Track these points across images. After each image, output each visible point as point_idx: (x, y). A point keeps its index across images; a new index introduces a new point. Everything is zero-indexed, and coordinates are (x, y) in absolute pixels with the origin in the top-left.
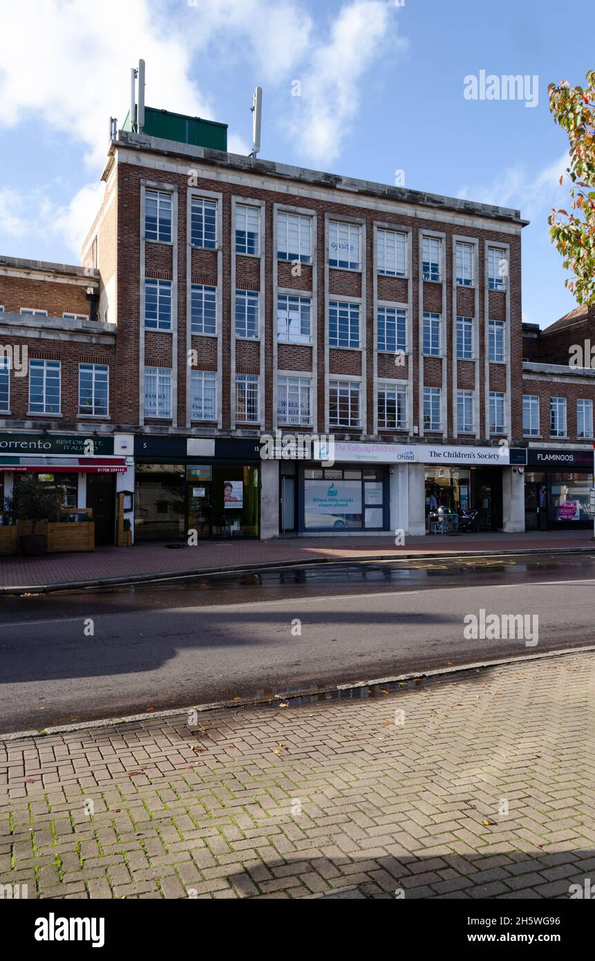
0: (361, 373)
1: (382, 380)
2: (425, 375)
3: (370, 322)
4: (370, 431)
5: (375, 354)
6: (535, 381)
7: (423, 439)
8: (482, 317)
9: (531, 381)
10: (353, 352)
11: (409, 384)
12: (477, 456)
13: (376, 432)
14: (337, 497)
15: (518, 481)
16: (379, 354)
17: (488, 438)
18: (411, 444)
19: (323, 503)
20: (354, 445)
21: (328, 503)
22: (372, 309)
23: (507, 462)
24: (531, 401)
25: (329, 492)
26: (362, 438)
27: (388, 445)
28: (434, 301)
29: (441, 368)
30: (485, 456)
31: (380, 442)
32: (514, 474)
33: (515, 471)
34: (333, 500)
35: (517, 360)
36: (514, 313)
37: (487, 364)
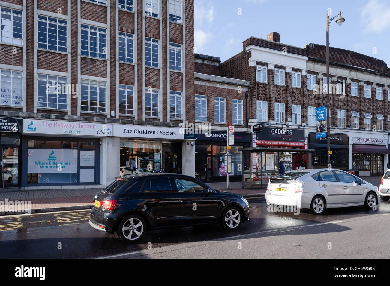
0: (67, 70)
1: (84, 77)
2: (120, 76)
3: (74, 34)
4: (74, 113)
5: (79, 58)
6: (204, 86)
7: (118, 120)
8: (165, 39)
9: (201, 86)
10: (60, 54)
11: (108, 81)
12: (159, 133)
13: (79, 114)
14: (56, 161)
15: (191, 150)
16: (82, 58)
17: (168, 121)
18: (108, 123)
19: (44, 165)
20: (59, 122)
21: (48, 165)
22: (77, 25)
23: (182, 138)
24: (201, 99)
25: (49, 157)
26: (66, 117)
27: (90, 124)
28: (128, 25)
29: (134, 72)
30: (166, 133)
31: (83, 121)
32: (187, 146)
33: (188, 144)
34: (53, 163)
35: (190, 71)
36: (188, 40)
37: (168, 72)
